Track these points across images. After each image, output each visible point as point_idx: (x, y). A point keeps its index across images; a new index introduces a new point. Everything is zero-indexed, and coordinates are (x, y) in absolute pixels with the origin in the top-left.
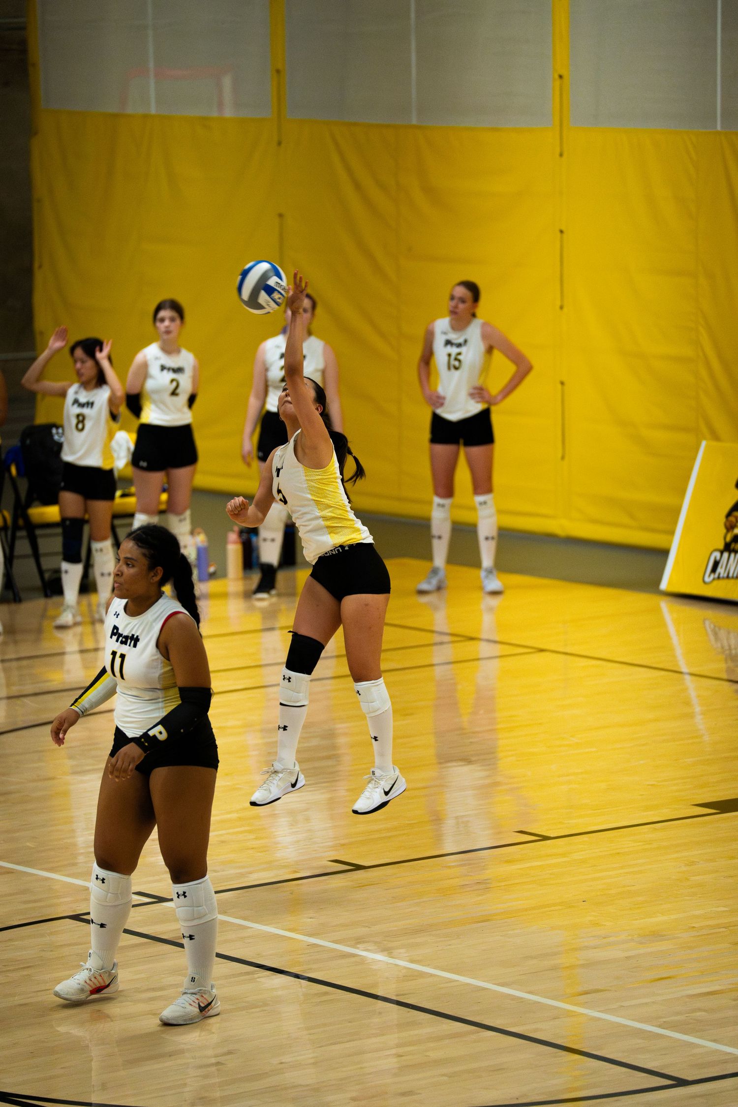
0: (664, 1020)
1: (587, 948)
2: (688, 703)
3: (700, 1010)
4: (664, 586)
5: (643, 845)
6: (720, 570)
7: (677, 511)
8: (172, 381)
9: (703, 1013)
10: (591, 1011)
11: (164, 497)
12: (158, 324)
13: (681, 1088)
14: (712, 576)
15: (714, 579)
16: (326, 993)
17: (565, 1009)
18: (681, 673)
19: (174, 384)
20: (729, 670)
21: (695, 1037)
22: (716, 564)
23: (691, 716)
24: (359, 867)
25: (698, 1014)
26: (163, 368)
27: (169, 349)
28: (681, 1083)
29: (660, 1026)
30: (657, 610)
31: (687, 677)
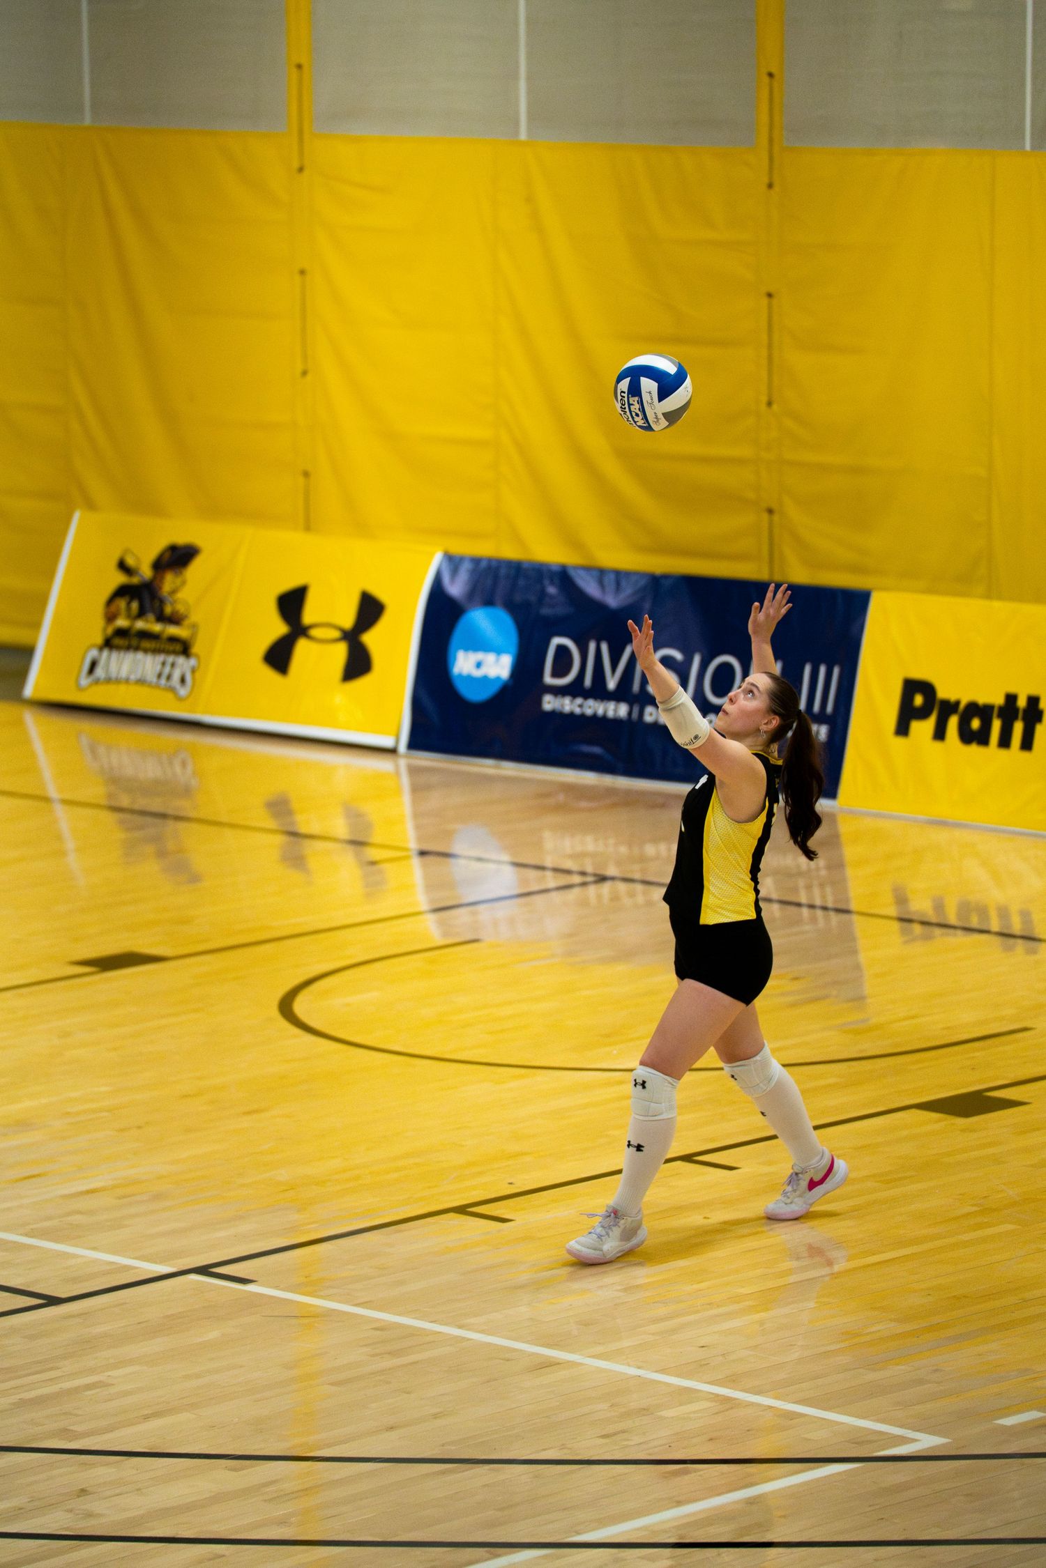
0: (31, 1227)
2: (59, 837)
3: (75, 1212)
4: (29, 691)
6: (99, 672)
7: (43, 600)
9: (80, 1216)
13: (53, 1307)
14: (89, 679)
15: (91, 683)
18: (49, 800)
20: (110, 796)
22: (93, 665)
23: (62, 853)
25: (74, 1217)
28: (52, 1301)
29: (26, 1235)
30: (20, 723)
31: (57, 806)
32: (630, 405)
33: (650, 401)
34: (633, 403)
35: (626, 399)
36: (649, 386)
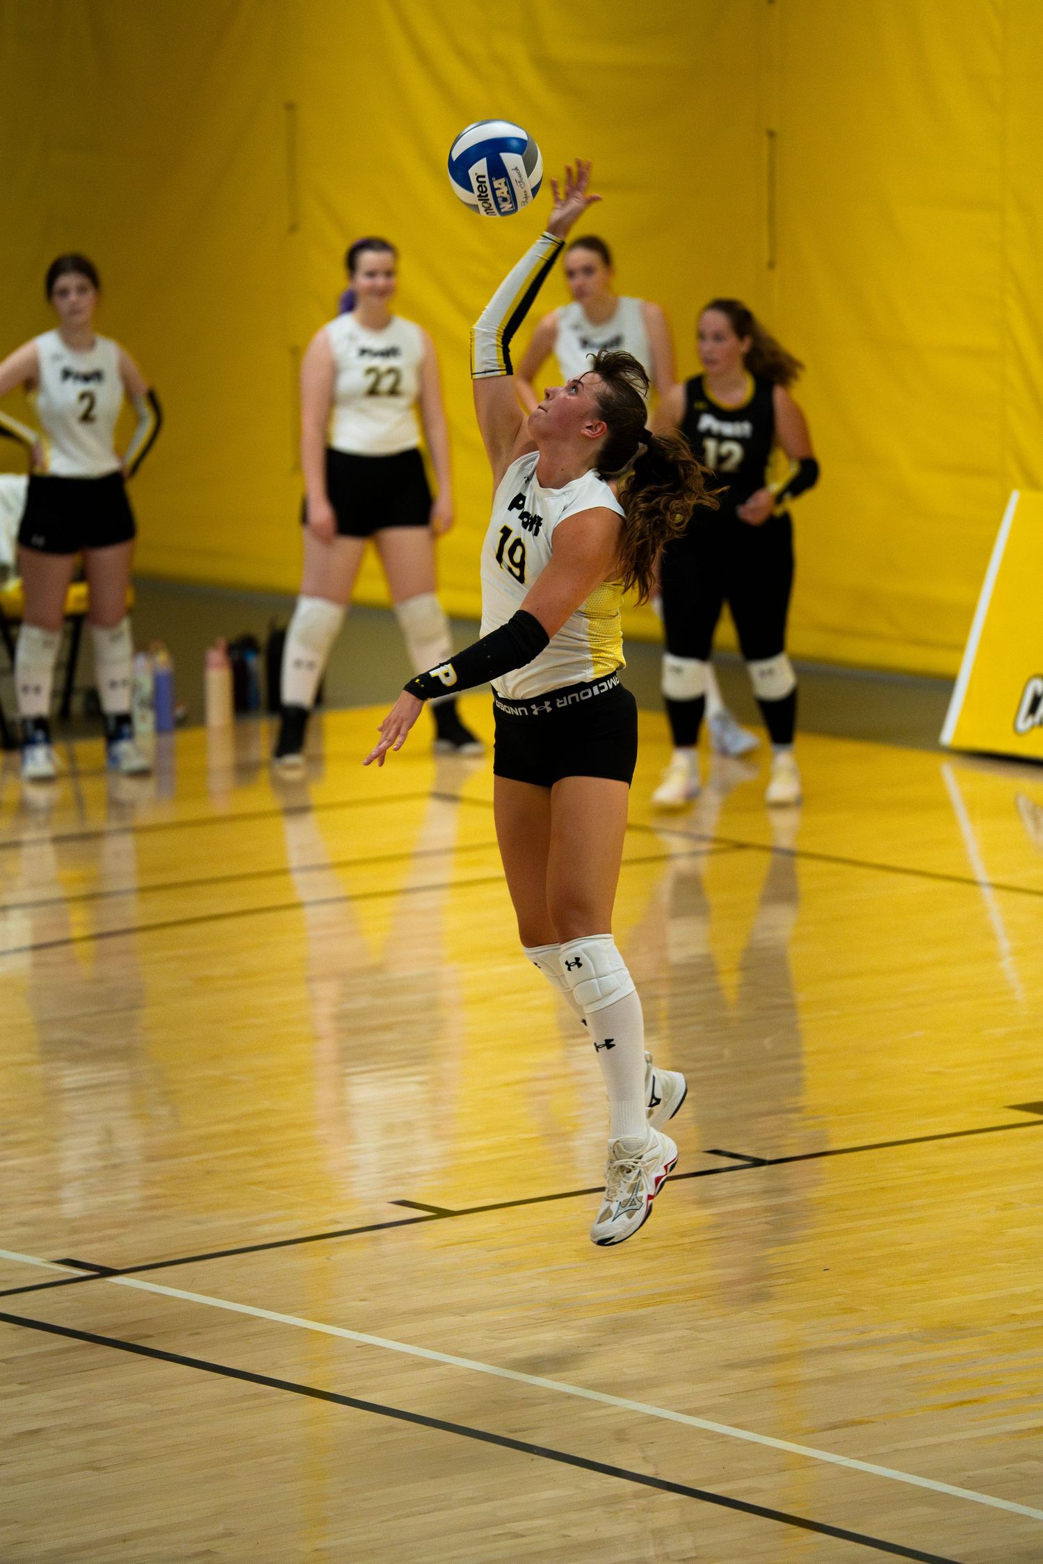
0: (970, 1474)
1: (833, 1350)
2: (988, 935)
3: (1029, 1457)
4: (948, 736)
5: (924, 1174)
8: (83, 396)
9: (1034, 1463)
10: (844, 1458)
11: (78, 591)
12: (57, 300)
14: (1030, 721)
15: (1033, 727)
16: (391, 1429)
17: (798, 1455)
18: (973, 882)
19: (86, 403)
21: (1022, 1504)
22: (1037, 701)
24: (442, 1213)
25: (1027, 1464)
26: (67, 374)
27: (76, 339)
29: (962, 1485)
30: (936, 777)
31: (988, 893)
32: (494, 190)
33: (518, 179)
34: (499, 186)
35: (488, 184)
36: (511, 160)
